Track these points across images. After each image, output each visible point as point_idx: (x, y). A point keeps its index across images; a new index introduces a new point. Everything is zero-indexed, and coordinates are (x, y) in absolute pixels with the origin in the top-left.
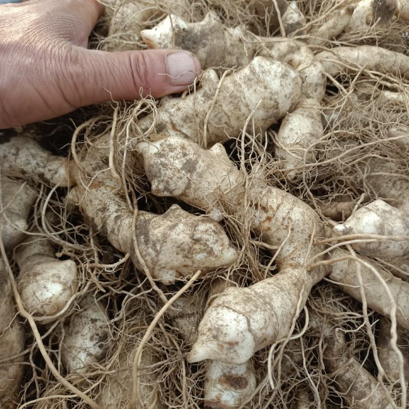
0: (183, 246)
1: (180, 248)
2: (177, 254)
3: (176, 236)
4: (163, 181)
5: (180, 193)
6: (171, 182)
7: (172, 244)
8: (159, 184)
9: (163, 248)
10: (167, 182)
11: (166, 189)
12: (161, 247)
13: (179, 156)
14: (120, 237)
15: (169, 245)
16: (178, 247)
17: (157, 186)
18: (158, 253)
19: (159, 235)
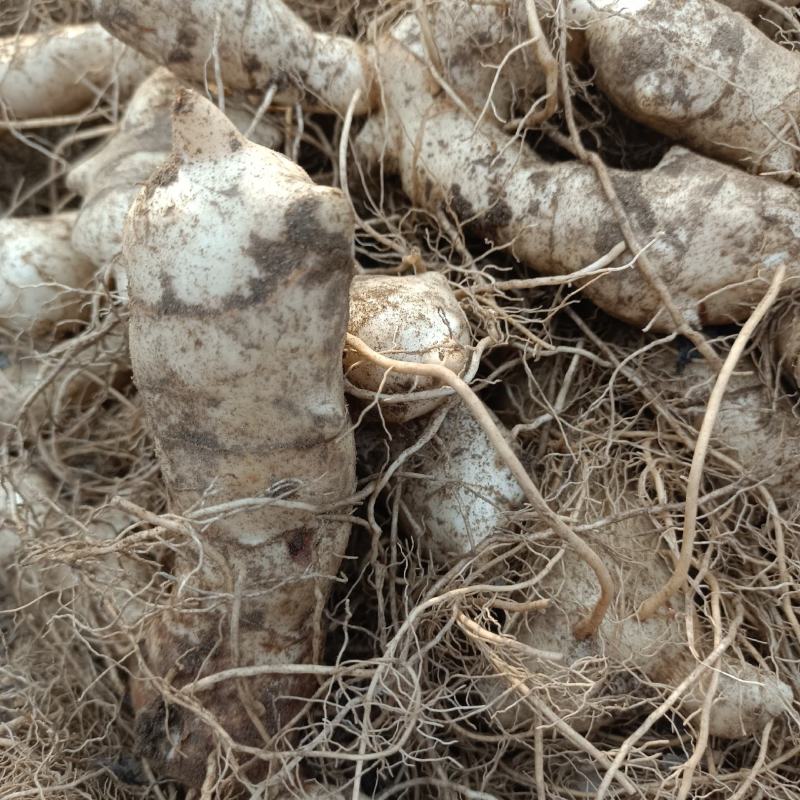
0: (741, 233)
1: (733, 238)
2: (723, 254)
3: (725, 211)
4: (671, 75)
5: (707, 107)
6: (690, 77)
7: (717, 230)
8: (662, 82)
9: (695, 239)
10: (682, 78)
11: (679, 95)
12: (690, 237)
13: (698, 17)
14: (558, 220)
15: (707, 232)
16: (730, 236)
17: (659, 88)
18: (682, 250)
19: (683, 207)
